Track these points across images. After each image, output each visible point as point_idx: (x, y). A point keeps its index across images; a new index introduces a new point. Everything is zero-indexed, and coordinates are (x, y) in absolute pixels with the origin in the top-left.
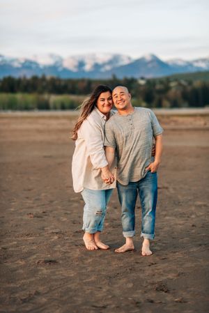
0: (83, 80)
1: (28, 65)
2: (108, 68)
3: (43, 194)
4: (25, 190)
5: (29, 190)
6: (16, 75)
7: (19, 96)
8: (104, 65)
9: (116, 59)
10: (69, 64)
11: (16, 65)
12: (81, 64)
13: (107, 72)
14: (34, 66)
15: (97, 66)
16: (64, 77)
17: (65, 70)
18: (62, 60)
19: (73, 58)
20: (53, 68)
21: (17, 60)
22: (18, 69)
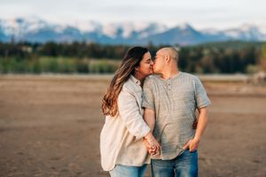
0: (121, 47)
1: (70, 31)
2: (145, 35)
3: (71, 164)
4: (52, 159)
5: (57, 159)
6: (58, 40)
7: (60, 60)
8: (141, 32)
9: (152, 27)
10: (108, 31)
11: (58, 30)
12: (120, 31)
13: (144, 39)
14: (74, 32)
15: (134, 33)
16: (103, 43)
17: (105, 37)
18: (101, 27)
19: (112, 25)
20: (94, 34)
21: (59, 26)
22: (60, 35)
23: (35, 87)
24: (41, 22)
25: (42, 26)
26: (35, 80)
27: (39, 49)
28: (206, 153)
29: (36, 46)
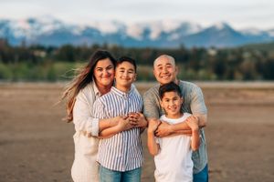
1: (89, 32)
2: (176, 36)
4: (55, 171)
5: (61, 172)
6: (76, 43)
8: (171, 33)
9: (183, 27)
10: (133, 32)
11: (76, 32)
12: (147, 32)
13: (175, 41)
14: (94, 33)
15: (163, 35)
16: (128, 45)
17: (129, 39)
18: (125, 27)
19: (138, 25)
20: (117, 36)
22: (77, 37)
23: (46, 97)
24: (56, 22)
25: (58, 27)
26: (48, 89)
27: (54, 53)
28: (223, 165)
29: (50, 50)
